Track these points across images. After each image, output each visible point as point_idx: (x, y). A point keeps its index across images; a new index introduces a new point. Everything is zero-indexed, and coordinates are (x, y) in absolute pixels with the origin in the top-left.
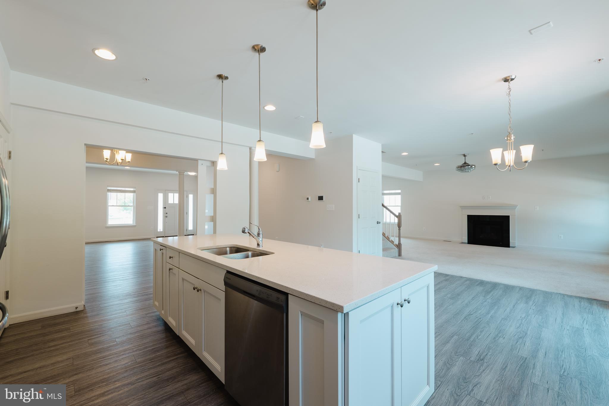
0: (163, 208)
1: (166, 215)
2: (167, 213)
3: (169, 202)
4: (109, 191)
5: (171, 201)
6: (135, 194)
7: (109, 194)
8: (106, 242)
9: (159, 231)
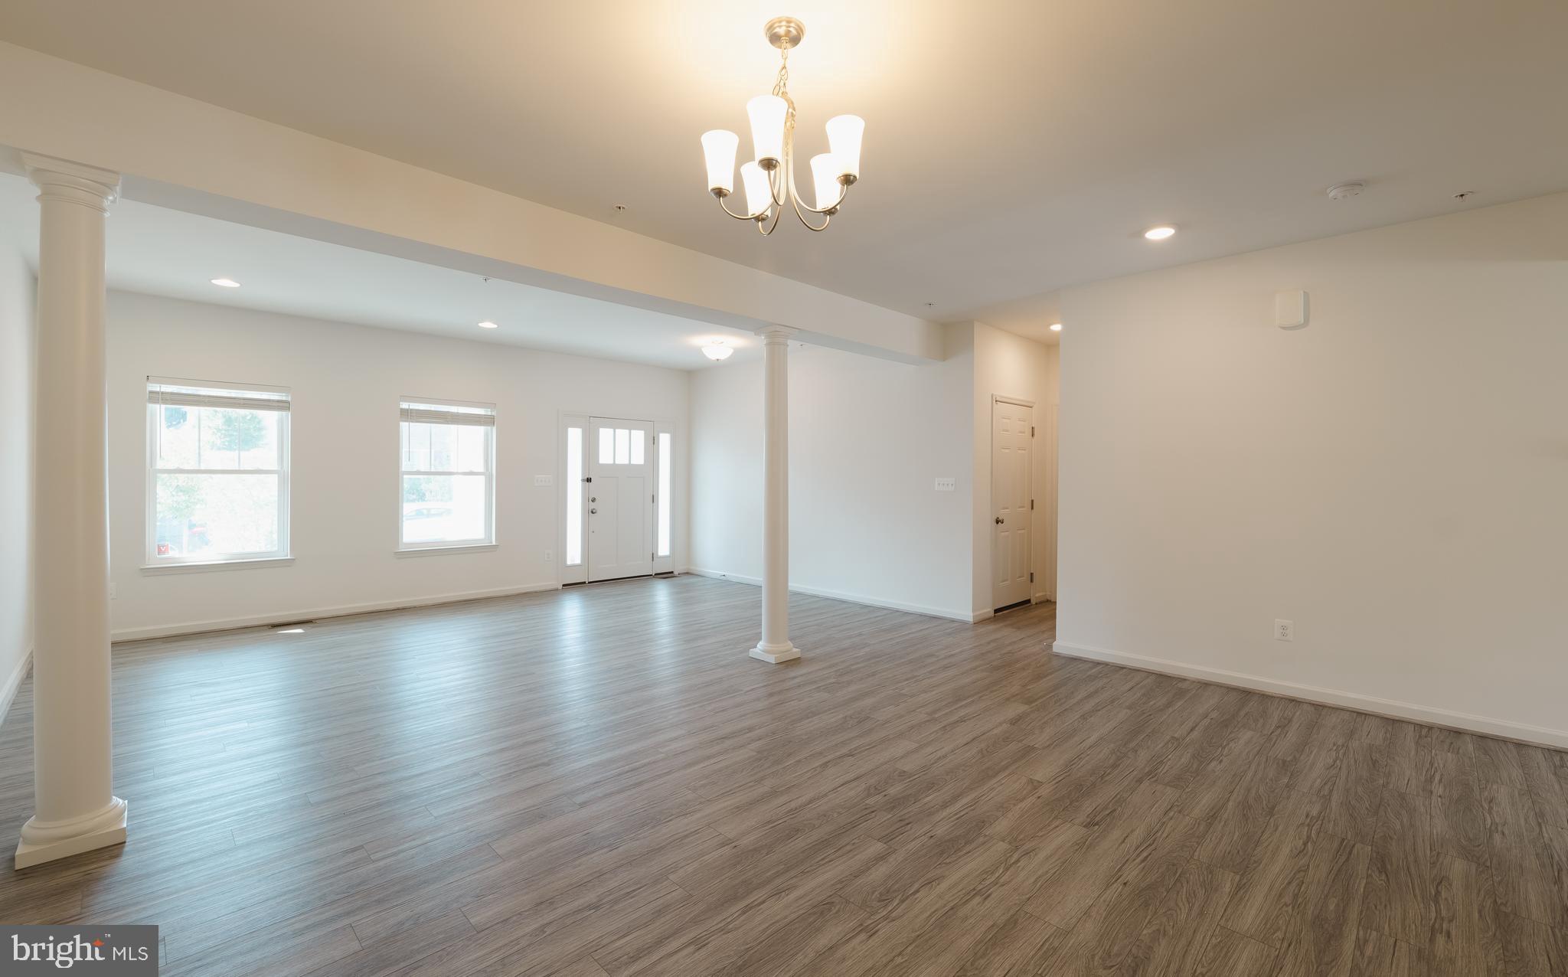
0: (583, 480)
1: (592, 506)
2: (594, 500)
3: (602, 461)
4: (409, 415)
5: (605, 457)
6: (493, 431)
7: (404, 426)
8: (404, 609)
9: (569, 562)
